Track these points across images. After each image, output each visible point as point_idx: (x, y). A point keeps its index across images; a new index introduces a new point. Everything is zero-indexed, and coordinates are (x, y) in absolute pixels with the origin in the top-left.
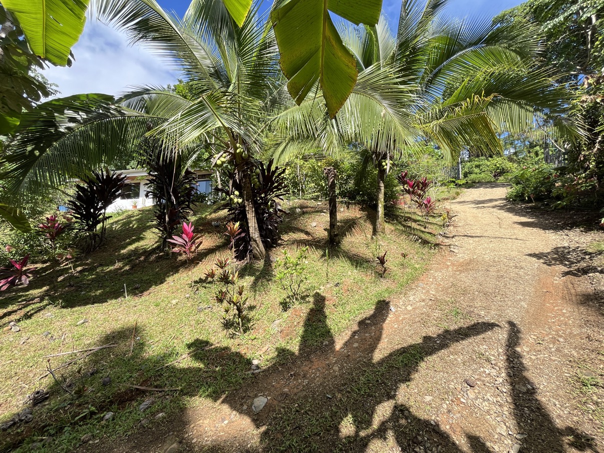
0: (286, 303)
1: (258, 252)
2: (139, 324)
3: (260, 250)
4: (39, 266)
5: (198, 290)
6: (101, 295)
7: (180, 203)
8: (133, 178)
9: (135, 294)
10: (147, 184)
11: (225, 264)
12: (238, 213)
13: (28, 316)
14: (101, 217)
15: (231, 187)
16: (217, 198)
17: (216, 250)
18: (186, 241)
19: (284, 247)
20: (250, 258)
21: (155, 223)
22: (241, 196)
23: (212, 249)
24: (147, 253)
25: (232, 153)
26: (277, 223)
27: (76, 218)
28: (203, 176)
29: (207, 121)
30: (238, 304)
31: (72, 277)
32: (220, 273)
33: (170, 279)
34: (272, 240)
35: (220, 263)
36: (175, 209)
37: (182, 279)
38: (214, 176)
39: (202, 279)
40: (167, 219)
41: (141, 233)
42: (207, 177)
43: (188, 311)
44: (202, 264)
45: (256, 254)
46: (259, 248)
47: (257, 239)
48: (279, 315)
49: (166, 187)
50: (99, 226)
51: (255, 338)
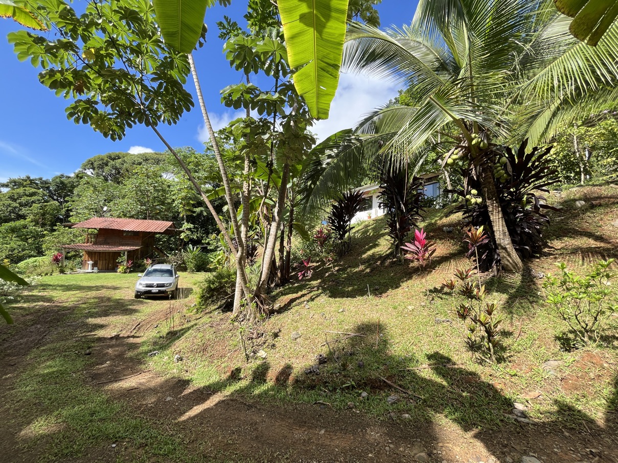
0: (569, 339)
1: (511, 263)
2: (381, 322)
3: (513, 260)
4: (315, 264)
5: (433, 299)
6: (352, 291)
7: (409, 211)
8: (368, 192)
9: (376, 295)
10: (378, 196)
11: (467, 276)
12: (476, 215)
13: (312, 299)
14: (348, 227)
15: (466, 186)
16: (446, 201)
17: (451, 258)
18: (418, 248)
19: (555, 258)
20: (498, 270)
21: (387, 231)
22: (480, 194)
23: (446, 257)
24: (383, 258)
25: (465, 147)
26: (540, 224)
27: (333, 229)
28: (429, 180)
29: (435, 121)
30: (487, 325)
31: (332, 274)
32: (462, 286)
33: (404, 285)
34: (532, 247)
35: (461, 274)
36: (405, 217)
37: (415, 287)
38: (442, 177)
39: (437, 289)
40: (398, 226)
41: (376, 241)
42: (434, 179)
43: (424, 320)
44: (435, 272)
45: (507, 265)
46: (510, 257)
47: (507, 246)
48: (555, 354)
49: (396, 196)
50: (347, 235)
51: (515, 375)
